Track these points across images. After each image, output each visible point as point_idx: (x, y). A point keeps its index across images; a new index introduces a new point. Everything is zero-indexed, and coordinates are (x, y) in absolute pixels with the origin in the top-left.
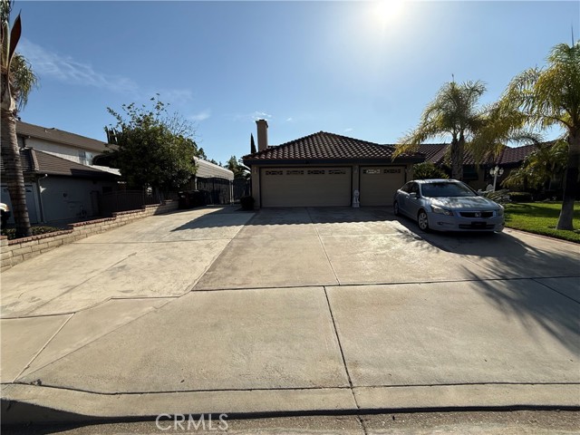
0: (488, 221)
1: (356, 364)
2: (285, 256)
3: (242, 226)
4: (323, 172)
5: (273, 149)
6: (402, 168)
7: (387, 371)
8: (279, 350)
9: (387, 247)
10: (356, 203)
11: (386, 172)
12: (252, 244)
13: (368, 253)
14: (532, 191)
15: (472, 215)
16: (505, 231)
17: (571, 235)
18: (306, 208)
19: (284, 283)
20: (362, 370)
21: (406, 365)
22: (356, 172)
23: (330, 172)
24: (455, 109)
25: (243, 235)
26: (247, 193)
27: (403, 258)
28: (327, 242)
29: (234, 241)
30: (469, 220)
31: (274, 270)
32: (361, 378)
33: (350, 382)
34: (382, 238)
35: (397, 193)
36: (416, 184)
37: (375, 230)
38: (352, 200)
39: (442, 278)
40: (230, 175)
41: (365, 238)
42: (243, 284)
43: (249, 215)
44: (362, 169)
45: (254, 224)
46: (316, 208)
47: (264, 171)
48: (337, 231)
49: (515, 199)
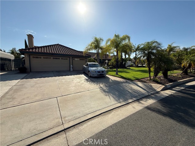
0: (103, 73)
1: (65, 118)
2: (41, 90)
3: (20, 80)
4: (59, 59)
5: (36, 48)
6: (85, 59)
7: (74, 116)
8: (36, 122)
9: (79, 82)
10: (71, 69)
11: (80, 60)
12: (25, 87)
13: (73, 85)
14: (113, 66)
15: (100, 72)
16: (107, 76)
17: (118, 76)
18: (53, 71)
19: (40, 99)
20: (67, 119)
21: (79, 113)
22: (71, 59)
23: (62, 59)
24: (97, 44)
25: (20, 83)
26: (23, 65)
27: (83, 85)
28: (60, 83)
29: (14, 87)
30: (99, 73)
31: (36, 96)
32: (66, 121)
33: (63, 123)
34: (78, 80)
35: (83, 66)
36: (88, 64)
37: (76, 77)
38: (70, 68)
39: (91, 89)
40: (12, 57)
41: (73, 80)
42: (19, 104)
43: (24, 75)
44: (73, 58)
45: (26, 79)
46: (57, 71)
47: (31, 56)
48: (64, 79)
49: (110, 68)
